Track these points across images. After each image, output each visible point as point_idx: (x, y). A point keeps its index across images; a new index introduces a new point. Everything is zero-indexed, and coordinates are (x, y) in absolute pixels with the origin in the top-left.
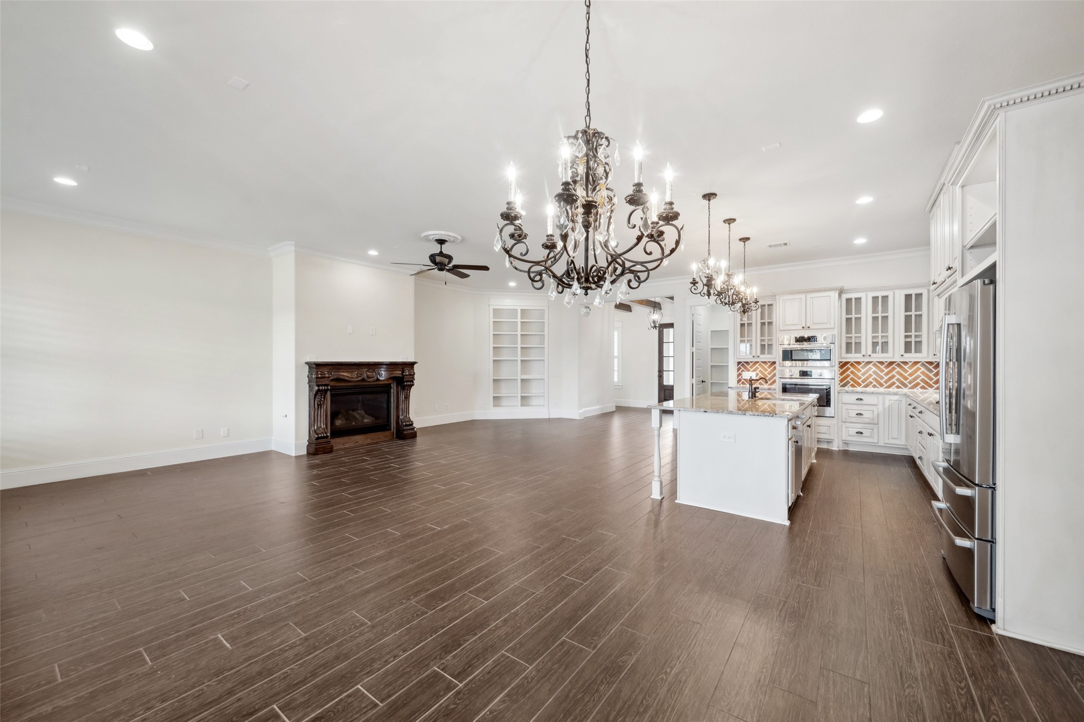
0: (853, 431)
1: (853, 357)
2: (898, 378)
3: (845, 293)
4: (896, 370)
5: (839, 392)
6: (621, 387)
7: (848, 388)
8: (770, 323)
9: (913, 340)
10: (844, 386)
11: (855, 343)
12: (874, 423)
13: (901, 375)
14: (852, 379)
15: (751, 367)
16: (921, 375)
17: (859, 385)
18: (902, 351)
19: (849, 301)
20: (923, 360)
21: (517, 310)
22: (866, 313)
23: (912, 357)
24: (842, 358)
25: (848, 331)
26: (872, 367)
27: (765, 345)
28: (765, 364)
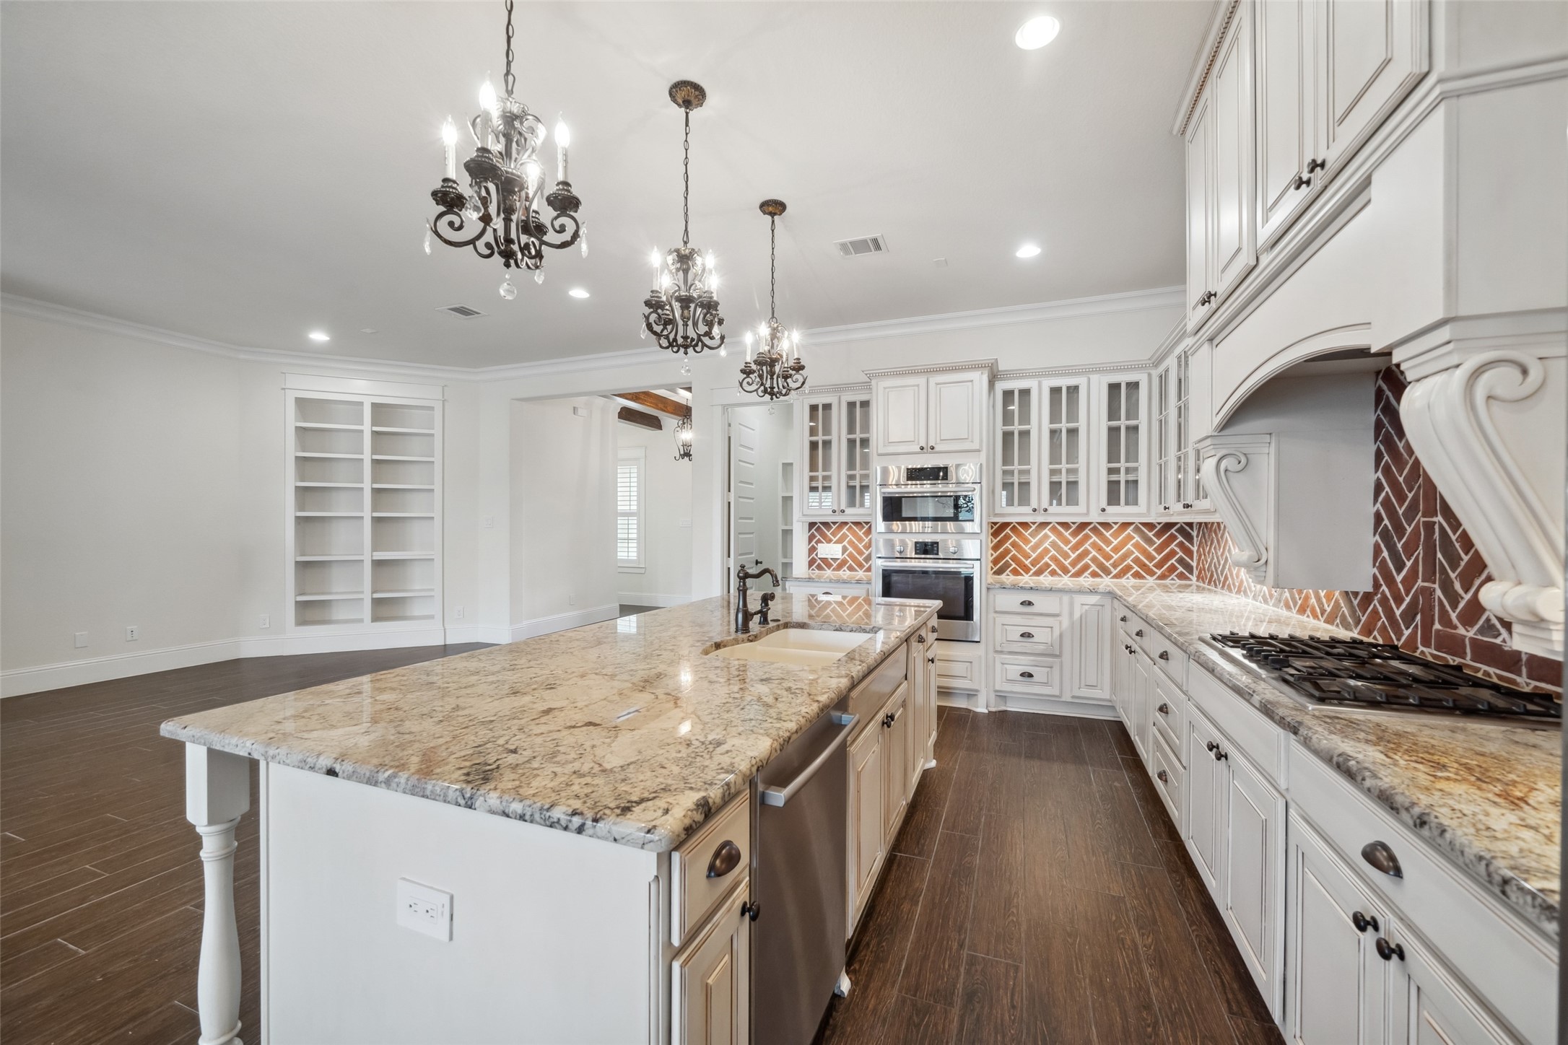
0: (1015, 671)
1: (1017, 514)
2: (1094, 556)
3: (1001, 379)
4: (1091, 541)
5: (988, 589)
6: (643, 571)
7: (1007, 578)
8: (865, 442)
9: (1122, 477)
10: (999, 572)
11: (1019, 483)
12: (1052, 654)
13: (1100, 550)
14: (1014, 558)
15: (834, 534)
16: (1134, 550)
17: (1027, 570)
18: (1104, 503)
19: (1008, 395)
20: (1137, 520)
21: (361, 404)
22: (1040, 420)
23: (1119, 513)
24: (996, 515)
25: (1007, 459)
26: (1050, 534)
27: (855, 486)
28: (860, 526)
